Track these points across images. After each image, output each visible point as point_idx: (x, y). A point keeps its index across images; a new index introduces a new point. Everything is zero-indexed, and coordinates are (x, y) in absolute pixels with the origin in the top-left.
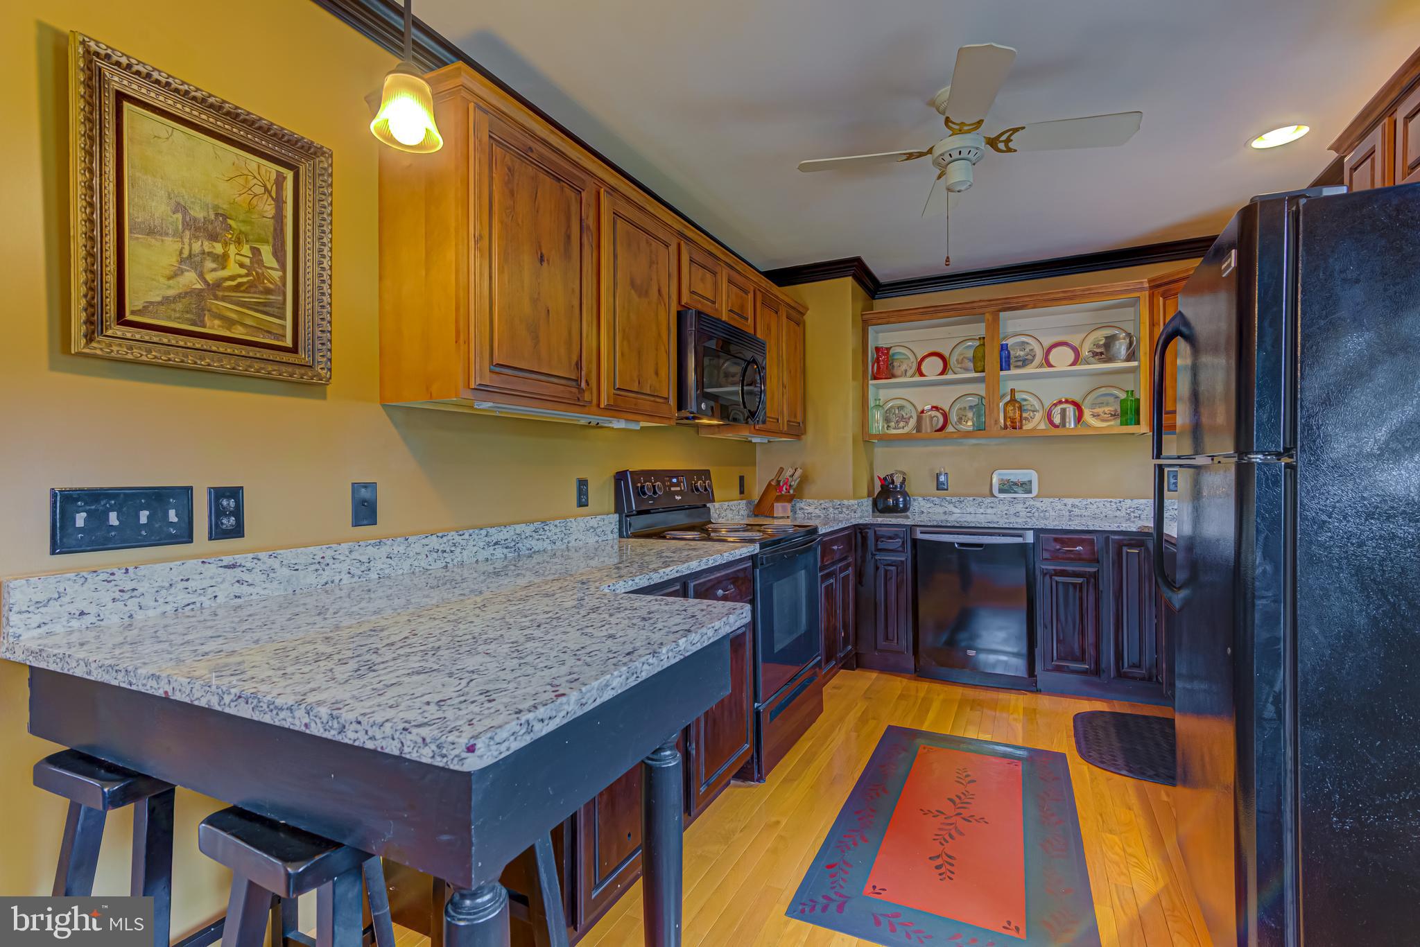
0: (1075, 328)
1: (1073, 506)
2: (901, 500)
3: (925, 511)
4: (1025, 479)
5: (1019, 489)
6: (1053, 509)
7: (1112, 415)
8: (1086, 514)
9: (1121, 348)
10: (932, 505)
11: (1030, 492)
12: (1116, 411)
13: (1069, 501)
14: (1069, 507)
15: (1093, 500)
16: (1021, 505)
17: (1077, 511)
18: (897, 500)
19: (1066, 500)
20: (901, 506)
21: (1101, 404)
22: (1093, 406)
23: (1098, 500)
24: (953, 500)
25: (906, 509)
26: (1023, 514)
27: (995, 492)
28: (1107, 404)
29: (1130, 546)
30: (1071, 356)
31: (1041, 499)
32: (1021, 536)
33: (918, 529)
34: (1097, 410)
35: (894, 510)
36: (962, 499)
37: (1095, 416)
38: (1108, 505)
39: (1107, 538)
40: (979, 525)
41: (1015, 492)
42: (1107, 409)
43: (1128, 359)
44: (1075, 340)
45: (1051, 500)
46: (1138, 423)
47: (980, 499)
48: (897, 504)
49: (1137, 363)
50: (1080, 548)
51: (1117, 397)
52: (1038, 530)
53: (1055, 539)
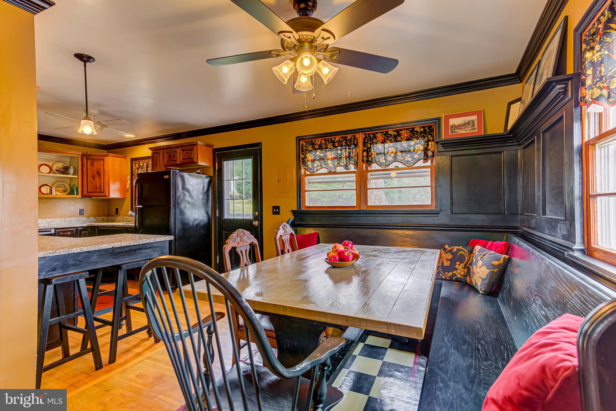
0: (50, 160)
1: (50, 221)
6: (42, 223)
7: (63, 192)
9: (72, 171)
12: (64, 190)
13: (48, 220)
14: (48, 222)
15: (57, 219)
21: (59, 187)
22: (57, 187)
28: (61, 187)
29: (83, 231)
30: (48, 170)
32: (50, 231)
34: (58, 189)
37: (58, 191)
38: (62, 220)
39: (77, 229)
42: (61, 189)
43: (73, 175)
44: (50, 165)
45: (41, 220)
46: (77, 194)
49: (77, 176)
50: (69, 233)
51: (64, 185)
52: (55, 229)
53: (61, 231)
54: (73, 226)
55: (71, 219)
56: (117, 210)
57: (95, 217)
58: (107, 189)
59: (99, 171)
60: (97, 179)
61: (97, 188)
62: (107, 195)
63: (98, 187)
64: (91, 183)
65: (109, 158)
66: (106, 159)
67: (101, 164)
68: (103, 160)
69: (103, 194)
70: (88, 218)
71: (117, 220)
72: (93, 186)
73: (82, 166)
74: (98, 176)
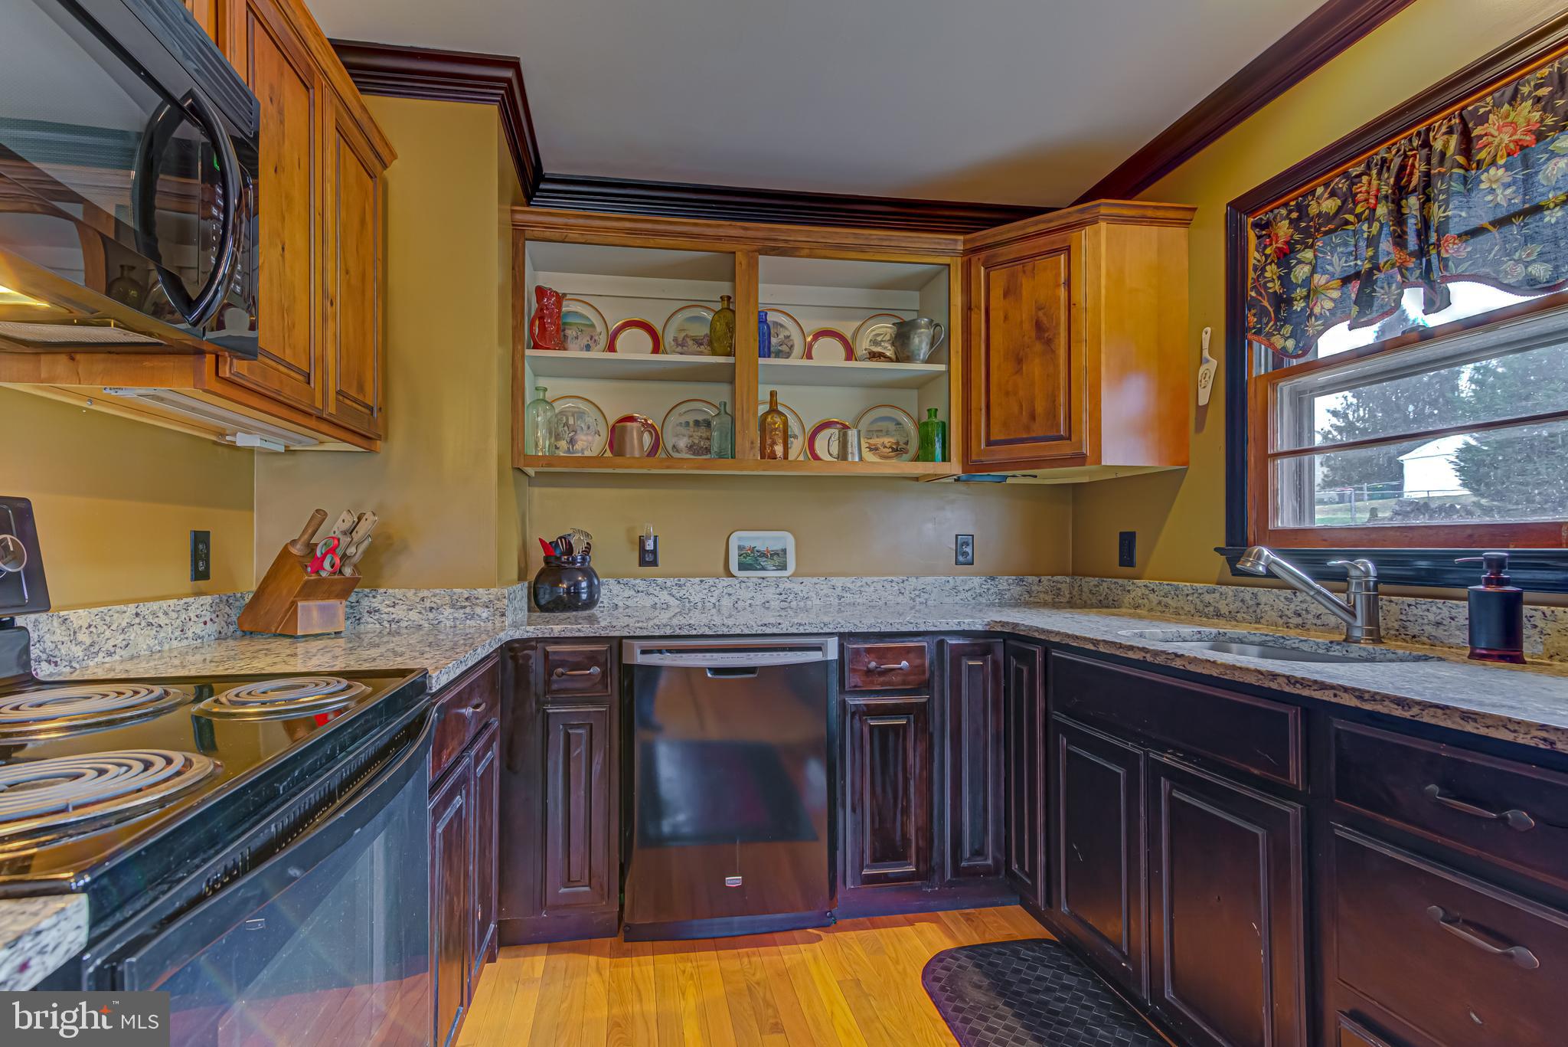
0: (846, 311)
1: (844, 589)
2: (584, 584)
3: (620, 604)
4: (777, 547)
5: (768, 564)
6: (817, 594)
7: (894, 450)
8: (860, 601)
9: (921, 341)
10: (632, 593)
11: (783, 567)
12: (897, 443)
13: (839, 582)
14: (839, 591)
15: (869, 580)
16: (772, 590)
17: (849, 597)
18: (577, 584)
19: (835, 581)
20: (584, 596)
21: (880, 432)
22: (870, 433)
23: (876, 579)
24: (669, 584)
25: (591, 603)
26: (775, 604)
27: (734, 567)
28: (888, 433)
29: (973, 656)
30: (840, 354)
31: (800, 579)
32: (819, 649)
33: (638, 645)
34: (876, 441)
35: (571, 603)
36: (683, 580)
37: (873, 449)
38: (888, 586)
39: (941, 643)
40: (746, 632)
41: (763, 569)
42: (887, 440)
43: (929, 360)
44: (847, 329)
45: (815, 580)
46: (946, 458)
47: (711, 581)
48: (577, 593)
49: (942, 367)
50: (904, 664)
51: (898, 424)
52: (843, 636)
53: (869, 651)
54: (922, 628)
55: (922, 580)
56: (1127, 541)
57: (1020, 575)
58: (1085, 417)
59: (1045, 320)
60: (1035, 368)
61: (1033, 417)
62: (1086, 449)
63: (1040, 408)
64: (1007, 394)
65: (1097, 233)
66: (1084, 238)
67: (1058, 275)
68: (1068, 249)
69: (1065, 449)
70: (993, 580)
71: (1127, 599)
72: (1016, 409)
73: (968, 308)
74: (1038, 347)
